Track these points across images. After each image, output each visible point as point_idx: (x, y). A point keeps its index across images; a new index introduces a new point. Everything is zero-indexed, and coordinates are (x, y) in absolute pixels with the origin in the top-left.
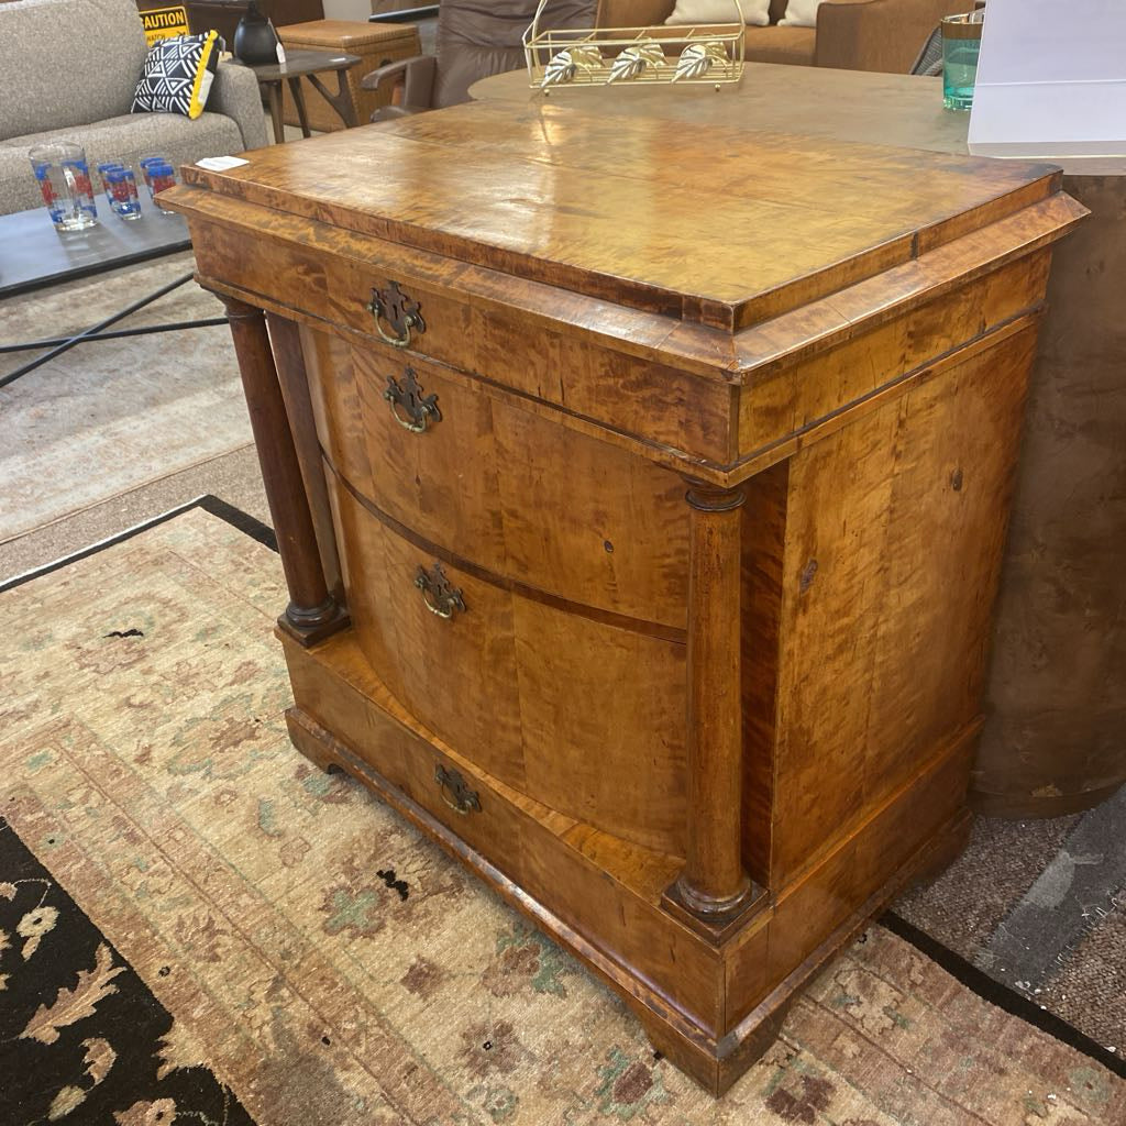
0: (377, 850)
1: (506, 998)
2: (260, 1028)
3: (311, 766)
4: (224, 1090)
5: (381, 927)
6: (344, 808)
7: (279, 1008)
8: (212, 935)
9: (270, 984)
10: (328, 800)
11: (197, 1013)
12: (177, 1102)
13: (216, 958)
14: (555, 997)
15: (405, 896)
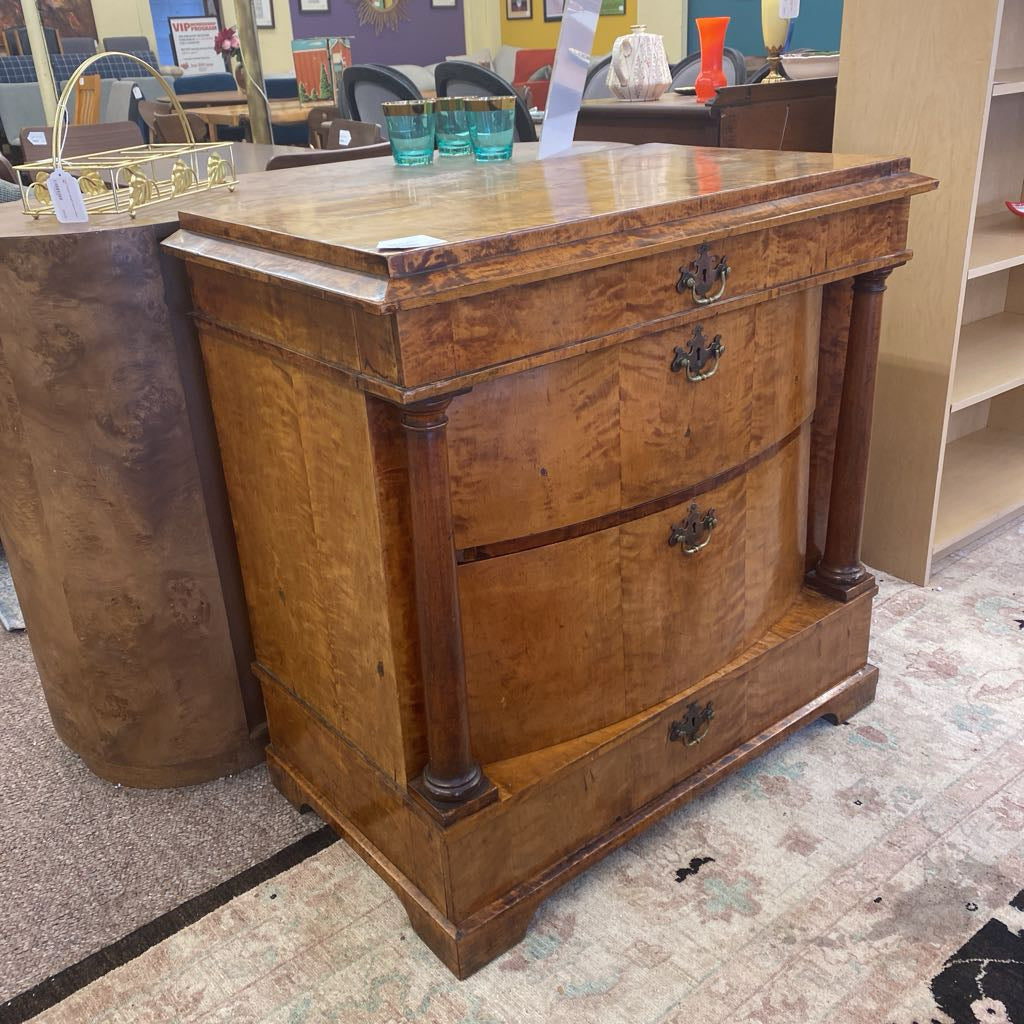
0: (646, 884)
1: (813, 794)
2: (877, 949)
3: (507, 957)
4: (949, 965)
5: (746, 874)
6: (581, 919)
7: (851, 937)
8: (772, 1011)
9: (825, 948)
10: (566, 935)
11: (872, 1005)
12: (973, 1000)
13: (801, 1001)
14: (806, 769)
15: (707, 860)
